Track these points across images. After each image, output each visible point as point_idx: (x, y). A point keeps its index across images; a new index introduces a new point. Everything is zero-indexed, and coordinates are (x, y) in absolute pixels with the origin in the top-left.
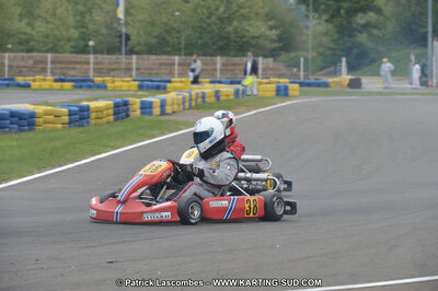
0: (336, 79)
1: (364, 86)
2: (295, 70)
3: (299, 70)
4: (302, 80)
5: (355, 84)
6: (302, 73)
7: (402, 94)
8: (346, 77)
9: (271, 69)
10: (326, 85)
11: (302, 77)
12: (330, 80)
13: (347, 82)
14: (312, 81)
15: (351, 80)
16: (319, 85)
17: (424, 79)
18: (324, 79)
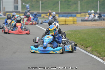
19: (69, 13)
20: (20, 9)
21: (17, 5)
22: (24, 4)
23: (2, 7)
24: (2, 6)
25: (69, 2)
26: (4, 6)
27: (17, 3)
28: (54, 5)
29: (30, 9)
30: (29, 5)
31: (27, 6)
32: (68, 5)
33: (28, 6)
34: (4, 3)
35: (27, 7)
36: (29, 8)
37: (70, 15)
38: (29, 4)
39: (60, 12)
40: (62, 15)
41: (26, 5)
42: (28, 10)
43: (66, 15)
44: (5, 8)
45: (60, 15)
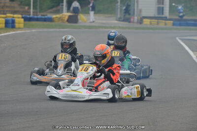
0: (58, 16)
1: (80, 21)
2: (27, 8)
3: (30, 8)
4: (31, 16)
5: (73, 20)
6: (32, 10)
7: (105, 27)
8: (66, 14)
9: (7, 7)
10: (50, 20)
11: (32, 13)
12: (54, 16)
13: (66, 18)
14: (39, 16)
15: (70, 17)
16: (45, 20)
17: (127, 16)
18: (49, 16)
20: (167, 13)
21: (162, 6)
22: (174, 4)
23: (137, 9)
24: (138, 7)
26: (140, 8)
27: (163, 4)
29: (184, 14)
30: (183, 7)
31: (180, 7)
33: (181, 9)
34: (139, 3)
35: (179, 10)
36: (182, 11)
38: (183, 5)
41: (177, 7)
42: (181, 14)
44: (141, 11)
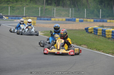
19: (16, 16)
25: (13, 7)
28: (2, 9)
32: (13, 10)
37: (18, 18)
39: (9, 15)
40: (11, 18)
43: (14, 18)
45: (10, 17)
